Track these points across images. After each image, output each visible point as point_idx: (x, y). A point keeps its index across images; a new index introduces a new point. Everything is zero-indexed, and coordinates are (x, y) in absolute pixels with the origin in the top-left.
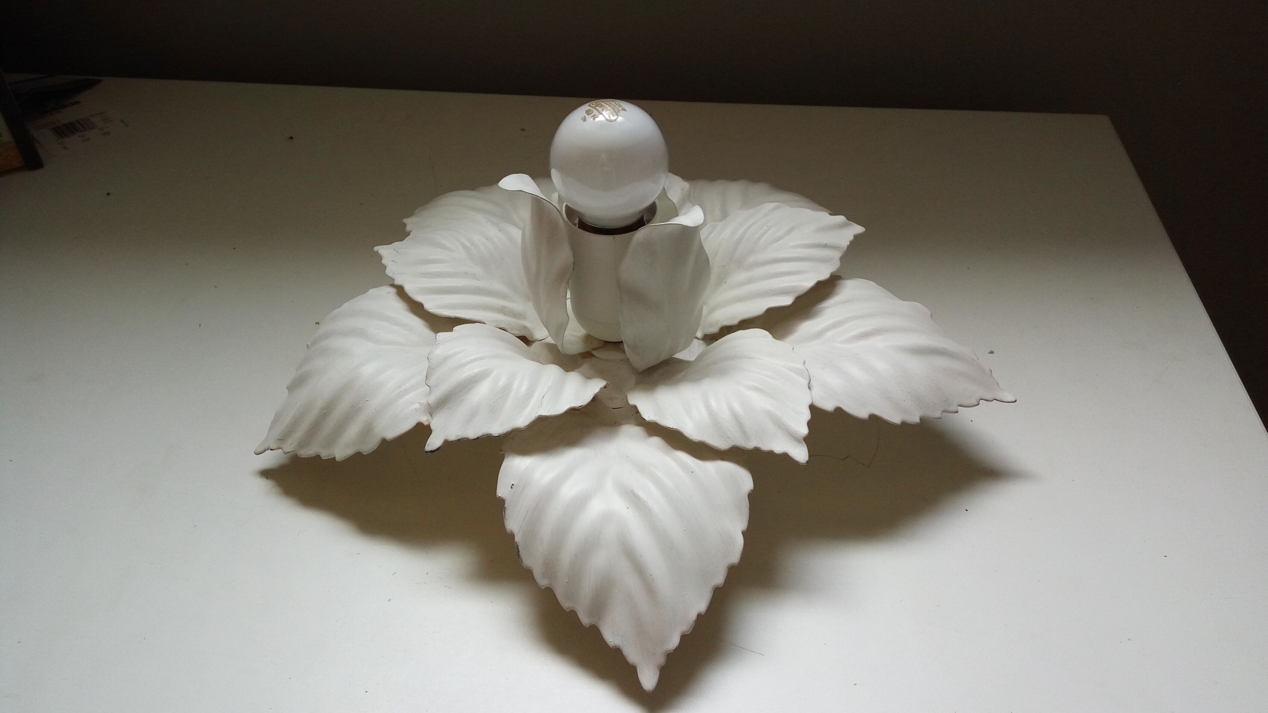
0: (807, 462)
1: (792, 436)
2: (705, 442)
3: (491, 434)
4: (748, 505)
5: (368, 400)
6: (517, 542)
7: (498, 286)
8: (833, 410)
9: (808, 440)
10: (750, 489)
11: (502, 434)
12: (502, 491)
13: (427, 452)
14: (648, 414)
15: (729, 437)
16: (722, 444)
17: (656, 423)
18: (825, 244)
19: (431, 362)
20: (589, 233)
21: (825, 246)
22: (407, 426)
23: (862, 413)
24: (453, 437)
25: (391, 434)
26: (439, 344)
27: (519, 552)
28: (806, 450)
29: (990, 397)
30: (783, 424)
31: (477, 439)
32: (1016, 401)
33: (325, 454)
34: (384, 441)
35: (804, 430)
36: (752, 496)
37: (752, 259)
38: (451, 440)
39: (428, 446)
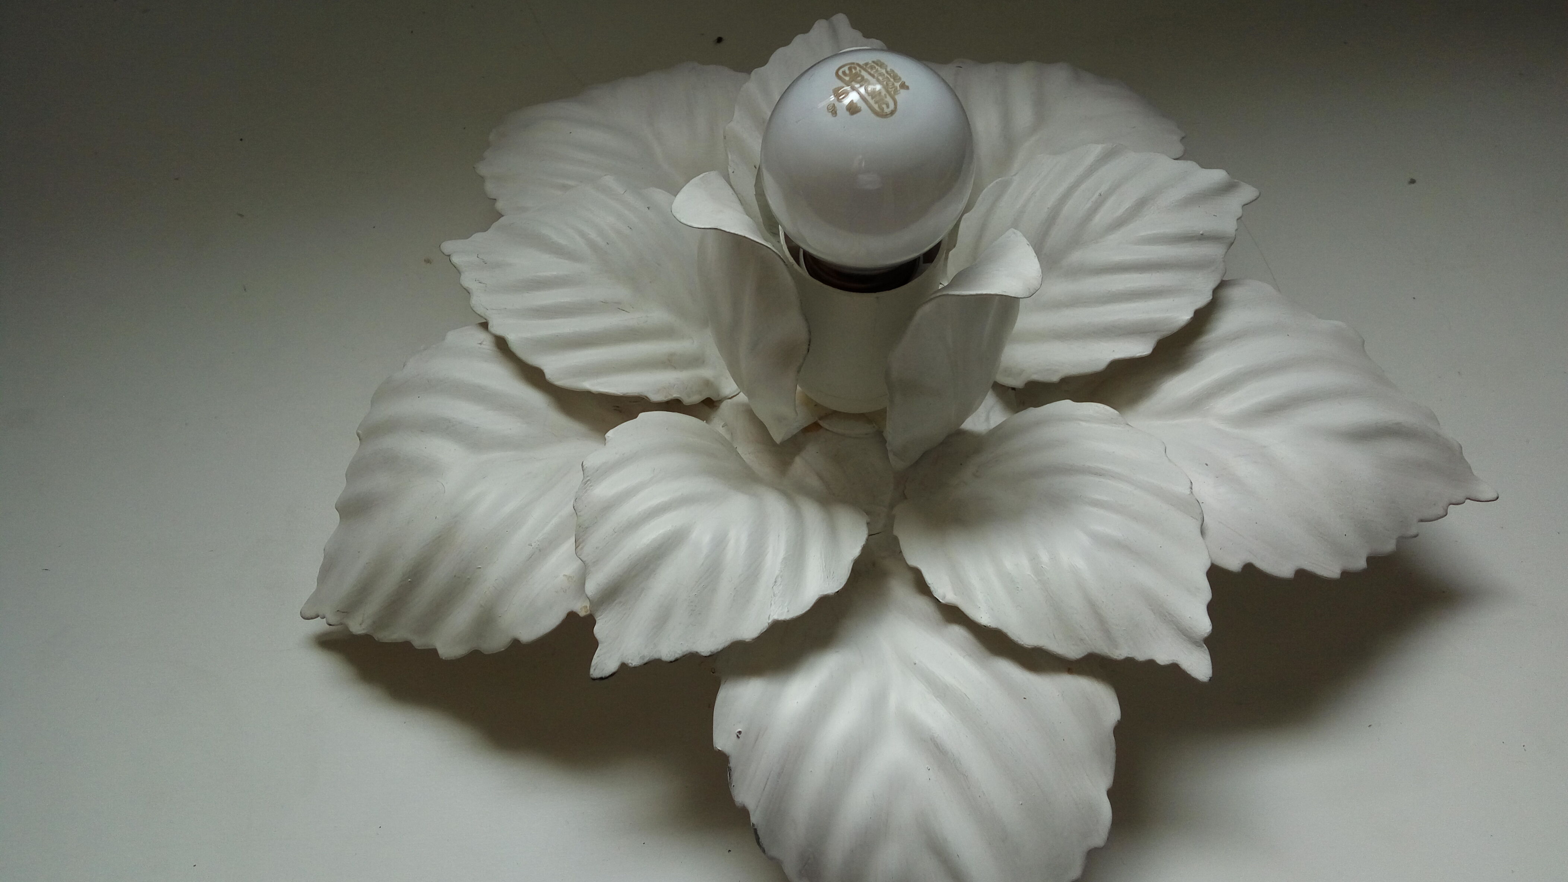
0: (1211, 679)
1: (1186, 634)
2: (1044, 648)
3: (697, 652)
4: (1114, 746)
5: (480, 568)
6: (755, 823)
7: (657, 315)
8: (1240, 570)
9: (1212, 643)
10: (1116, 720)
11: (716, 651)
12: (722, 740)
13: (594, 679)
14: (944, 591)
15: (1081, 640)
16: (1072, 651)
17: (958, 608)
18: (1202, 234)
19: (580, 516)
20: (839, 291)
21: (1202, 238)
22: (550, 621)
23: (1284, 569)
24: (634, 661)
25: (528, 633)
26: (589, 480)
27: (759, 838)
28: (1208, 657)
29: (1459, 497)
30: (1170, 614)
31: (675, 661)
32: (1497, 498)
33: (418, 642)
34: (516, 643)
35: (1204, 625)
36: (1119, 730)
37: (1077, 257)
38: (633, 666)
39: (595, 670)
